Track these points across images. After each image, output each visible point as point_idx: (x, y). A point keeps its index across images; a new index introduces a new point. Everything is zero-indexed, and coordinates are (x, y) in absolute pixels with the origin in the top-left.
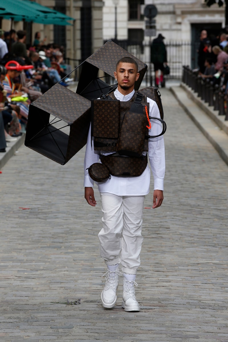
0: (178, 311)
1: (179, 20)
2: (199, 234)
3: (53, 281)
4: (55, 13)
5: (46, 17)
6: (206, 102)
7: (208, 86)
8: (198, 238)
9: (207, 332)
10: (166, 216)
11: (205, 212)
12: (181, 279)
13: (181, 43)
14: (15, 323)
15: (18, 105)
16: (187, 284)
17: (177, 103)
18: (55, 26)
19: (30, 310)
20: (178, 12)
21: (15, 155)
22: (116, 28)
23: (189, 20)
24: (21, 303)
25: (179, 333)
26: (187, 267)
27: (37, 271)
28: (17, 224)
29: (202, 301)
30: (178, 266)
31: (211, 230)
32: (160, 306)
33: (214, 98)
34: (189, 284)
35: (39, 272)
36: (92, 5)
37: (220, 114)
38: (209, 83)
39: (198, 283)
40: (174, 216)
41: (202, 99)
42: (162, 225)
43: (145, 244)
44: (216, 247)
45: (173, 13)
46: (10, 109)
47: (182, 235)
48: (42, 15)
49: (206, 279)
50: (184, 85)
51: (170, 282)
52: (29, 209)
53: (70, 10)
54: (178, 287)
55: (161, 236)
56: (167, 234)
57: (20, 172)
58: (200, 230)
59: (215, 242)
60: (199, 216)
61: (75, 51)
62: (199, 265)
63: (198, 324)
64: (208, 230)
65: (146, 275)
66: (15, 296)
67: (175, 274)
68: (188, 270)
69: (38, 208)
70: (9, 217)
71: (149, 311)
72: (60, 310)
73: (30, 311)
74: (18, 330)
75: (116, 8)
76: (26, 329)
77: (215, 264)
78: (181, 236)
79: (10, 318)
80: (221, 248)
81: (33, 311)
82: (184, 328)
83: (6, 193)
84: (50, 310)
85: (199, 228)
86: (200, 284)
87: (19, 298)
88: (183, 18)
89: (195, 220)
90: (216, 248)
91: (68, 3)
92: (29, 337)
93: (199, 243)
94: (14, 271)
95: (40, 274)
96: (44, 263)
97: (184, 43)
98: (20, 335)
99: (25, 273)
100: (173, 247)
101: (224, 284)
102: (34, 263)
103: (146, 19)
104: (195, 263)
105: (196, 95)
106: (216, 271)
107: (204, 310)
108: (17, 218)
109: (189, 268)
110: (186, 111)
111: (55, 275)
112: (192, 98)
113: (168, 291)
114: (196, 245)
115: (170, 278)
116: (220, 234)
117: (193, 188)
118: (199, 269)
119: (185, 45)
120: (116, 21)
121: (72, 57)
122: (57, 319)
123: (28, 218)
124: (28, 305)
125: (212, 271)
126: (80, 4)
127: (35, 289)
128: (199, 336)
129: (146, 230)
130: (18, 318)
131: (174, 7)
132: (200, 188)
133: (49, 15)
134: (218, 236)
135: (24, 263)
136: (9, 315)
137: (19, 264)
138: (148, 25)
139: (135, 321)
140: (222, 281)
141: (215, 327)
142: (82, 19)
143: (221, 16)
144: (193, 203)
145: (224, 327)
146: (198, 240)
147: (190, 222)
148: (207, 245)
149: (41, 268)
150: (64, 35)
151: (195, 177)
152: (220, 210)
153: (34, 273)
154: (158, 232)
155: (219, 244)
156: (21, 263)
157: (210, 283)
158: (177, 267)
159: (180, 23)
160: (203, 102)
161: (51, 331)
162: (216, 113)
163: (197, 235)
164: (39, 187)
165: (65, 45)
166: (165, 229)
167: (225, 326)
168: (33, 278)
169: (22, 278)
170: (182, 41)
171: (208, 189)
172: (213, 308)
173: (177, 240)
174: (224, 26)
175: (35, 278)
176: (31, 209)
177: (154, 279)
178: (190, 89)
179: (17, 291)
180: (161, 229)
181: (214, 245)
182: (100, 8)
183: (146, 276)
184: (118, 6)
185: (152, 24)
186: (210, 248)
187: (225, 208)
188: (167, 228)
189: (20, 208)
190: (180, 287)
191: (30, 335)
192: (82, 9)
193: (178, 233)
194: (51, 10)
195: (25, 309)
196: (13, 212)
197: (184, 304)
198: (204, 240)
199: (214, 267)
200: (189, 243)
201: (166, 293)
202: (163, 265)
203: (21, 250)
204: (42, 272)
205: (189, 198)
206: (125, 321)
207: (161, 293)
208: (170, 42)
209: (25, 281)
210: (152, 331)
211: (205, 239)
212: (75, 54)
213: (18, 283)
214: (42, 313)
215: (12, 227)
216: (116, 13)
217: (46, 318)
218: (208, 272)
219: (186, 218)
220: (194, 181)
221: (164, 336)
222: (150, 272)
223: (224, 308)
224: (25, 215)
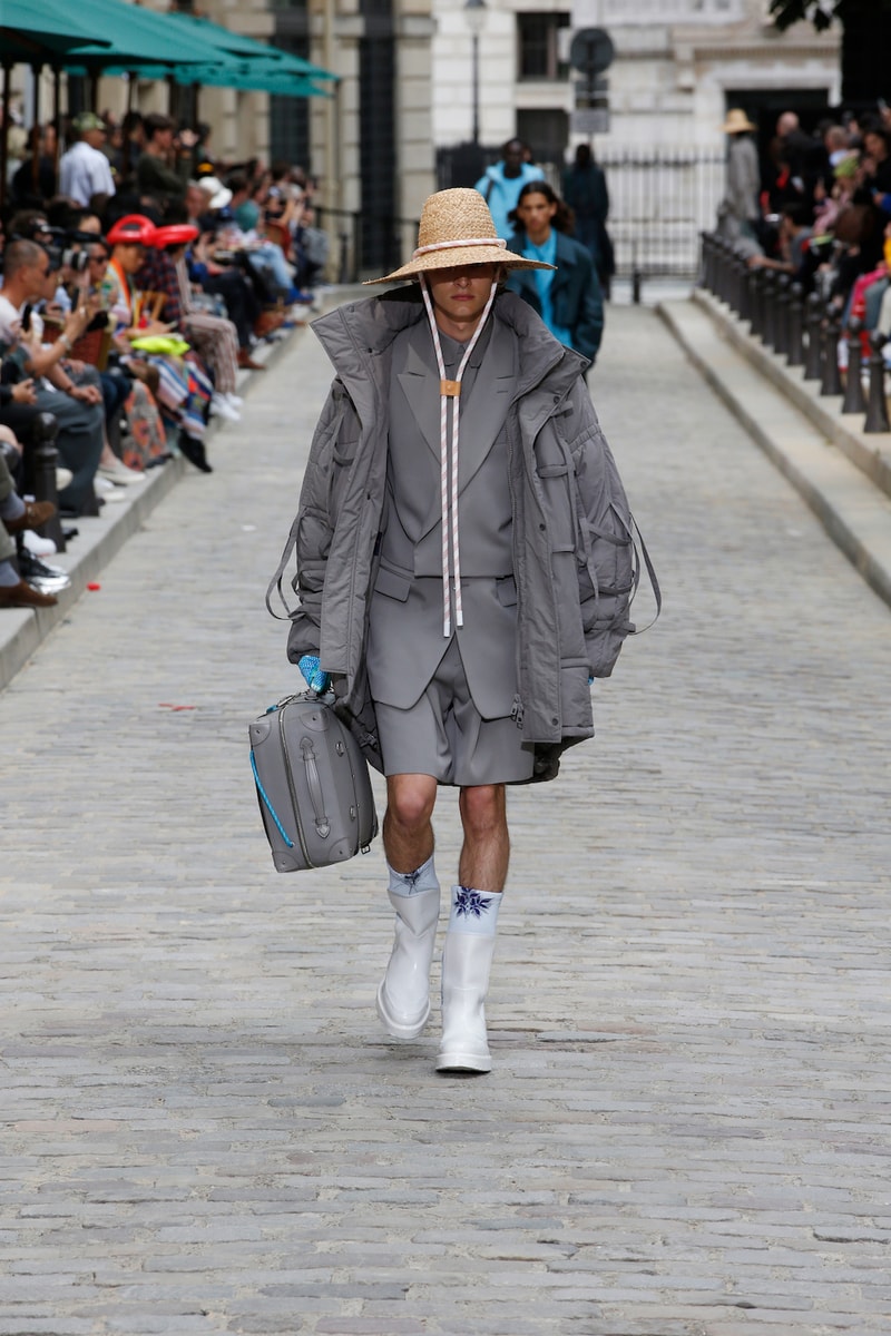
0: (693, 1047)
1: (687, 79)
2: (761, 792)
3: (276, 948)
4: (276, 58)
5: (244, 71)
6: (778, 351)
7: (783, 297)
8: (755, 805)
9: (791, 1118)
10: (647, 733)
11: (777, 718)
12: (701, 943)
13: (691, 156)
14: (151, 1087)
15: (152, 362)
16: (722, 957)
17: (680, 356)
18: (273, 99)
19: (199, 1043)
20: (684, 52)
21: (143, 530)
22: (476, 106)
23: (720, 81)
24: (171, 1020)
25: (696, 1120)
26: (721, 900)
27: (222, 913)
28: (152, 758)
29: (771, 1016)
30: (689, 899)
31: (800, 779)
32: (632, 1033)
33: (806, 339)
34: (729, 958)
35: (227, 919)
36: (398, 29)
37: (824, 392)
38: (787, 288)
39: (758, 955)
40: (676, 732)
41: (765, 342)
42: (636, 762)
43: (578, 825)
44: (817, 835)
45: (668, 55)
46: (129, 374)
47: (701, 794)
48: (233, 62)
49: (785, 943)
50: (705, 295)
51: (663, 951)
52: (191, 708)
53: (322, 47)
54: (691, 967)
55: (635, 800)
56: (653, 792)
57: (159, 587)
58: (761, 779)
59: (811, 818)
60: (757, 732)
61: (340, 181)
62: (760, 894)
63: (761, 1091)
64: (789, 778)
65: (583, 928)
66: (150, 998)
67: (682, 923)
68: (723, 911)
69: (224, 704)
70: (126, 735)
71: (594, 1049)
72: (301, 1045)
73: (201, 1047)
74: (162, 1111)
75: (476, 40)
76: (186, 1108)
77: (812, 891)
78: (697, 798)
79: (133, 1070)
80: (832, 837)
81: (210, 1048)
82: (713, 1103)
83: (116, 657)
84: (266, 1043)
85: (757, 772)
86: (763, 959)
87: (163, 1004)
88: (699, 73)
89: (745, 746)
90: (815, 839)
91: (317, 25)
92: (197, 1134)
93: (758, 822)
94: (145, 914)
95: (233, 923)
96: (244, 889)
97: (702, 155)
98: (167, 1128)
99: (183, 922)
100: (672, 833)
101: (844, 956)
102: (210, 889)
103: (575, 75)
104: (746, 890)
105: (743, 328)
106: (817, 915)
107: (778, 1044)
108: (153, 738)
109: (729, 903)
110: (712, 381)
111: (280, 927)
112: (732, 340)
113: (657, 980)
114: (748, 827)
115: (664, 938)
116: (828, 791)
117: (737, 640)
118: (759, 907)
119: (707, 161)
120: (476, 84)
121: (330, 204)
122: (289, 1074)
123: (189, 738)
124: (194, 1026)
125: (805, 913)
126: (356, 27)
127: (215, 975)
128: (764, 1131)
129: (582, 777)
130: (161, 1070)
131: (670, 37)
132: (761, 637)
133: (254, 64)
134: (823, 797)
135: (178, 887)
136: (129, 1062)
137: (161, 891)
138: (584, 95)
139: (550, 1081)
140: (836, 948)
141: (815, 1102)
142: (365, 78)
143: (827, 66)
144: (736, 686)
145: (846, 1100)
146: (755, 810)
147: (730, 750)
148: (786, 829)
149: (236, 903)
150: (303, 131)
151: (744, 602)
152: (828, 710)
153: (212, 922)
154: (622, 786)
155: (827, 826)
156: (169, 887)
157: (799, 954)
158: (687, 903)
159: (689, 91)
160: (767, 352)
161: (270, 1114)
162: (812, 388)
163: (753, 796)
164: (224, 637)
165: (306, 163)
166: (647, 775)
167: (850, 1098)
168: (209, 939)
169: (173, 938)
170: (696, 148)
171: (789, 641)
172: (808, 1039)
173: (686, 813)
174: (835, 99)
175: (215, 939)
176: (200, 709)
177: (610, 942)
178: (723, 309)
179: (157, 980)
180: (631, 775)
181: (808, 827)
182: (424, 40)
183: (585, 933)
184: (482, 34)
185: (598, 94)
186: (798, 838)
187: (845, 704)
188: (652, 772)
189: (162, 705)
190: (698, 968)
191: (199, 1128)
192: (364, 44)
193: (689, 789)
194: (261, 47)
195: (184, 1041)
196: (141, 718)
197: (710, 1026)
198: (776, 811)
199: (810, 903)
200: (725, 821)
201: (651, 989)
202: (639, 895)
203: (168, 844)
204: (239, 918)
205: (722, 670)
206: (515, 1080)
207: (635, 990)
208: (657, 154)
209: (182, 948)
210: (607, 1115)
211: (780, 807)
212: (339, 194)
213: (159, 954)
214: (240, 1053)
215: (136, 770)
216: (476, 57)
217: (255, 1070)
218: (791, 919)
219: (714, 738)
220: (740, 617)
221: (648, 1130)
222: (596, 917)
223: (845, 1038)
224: (179, 729)
